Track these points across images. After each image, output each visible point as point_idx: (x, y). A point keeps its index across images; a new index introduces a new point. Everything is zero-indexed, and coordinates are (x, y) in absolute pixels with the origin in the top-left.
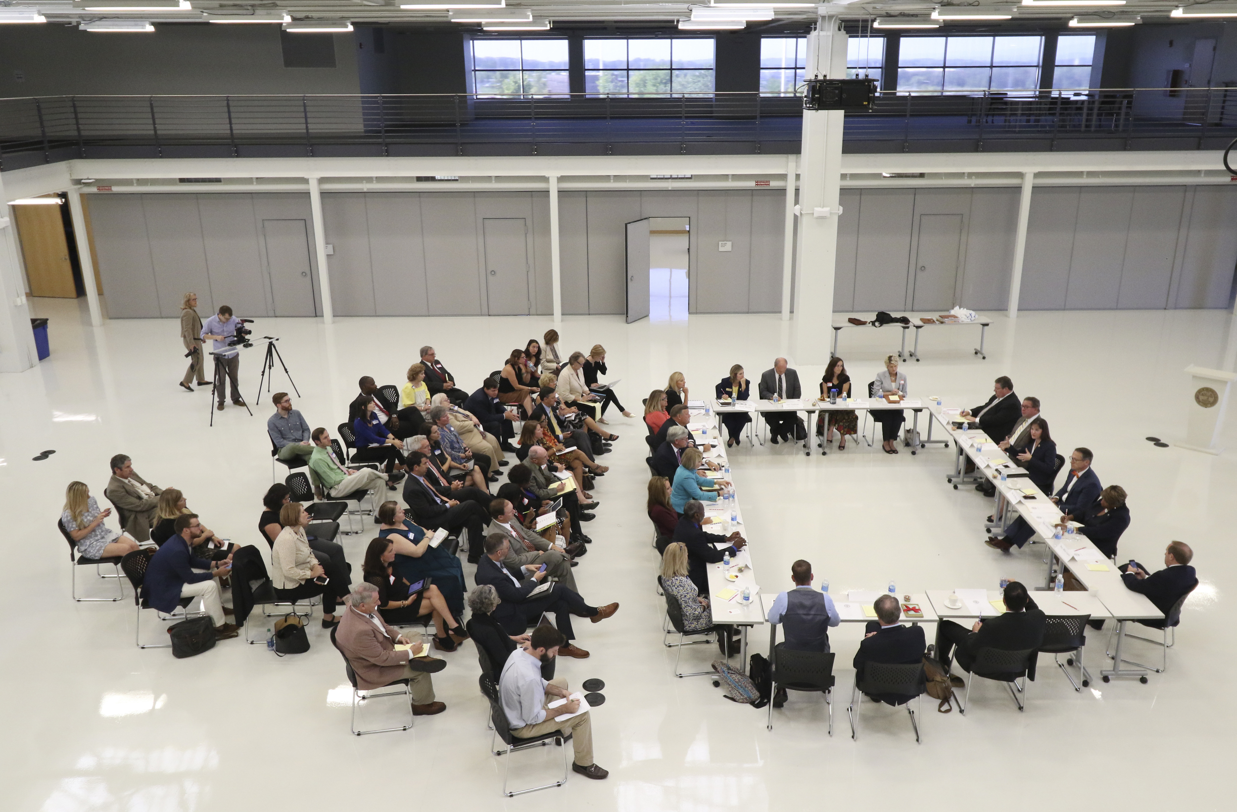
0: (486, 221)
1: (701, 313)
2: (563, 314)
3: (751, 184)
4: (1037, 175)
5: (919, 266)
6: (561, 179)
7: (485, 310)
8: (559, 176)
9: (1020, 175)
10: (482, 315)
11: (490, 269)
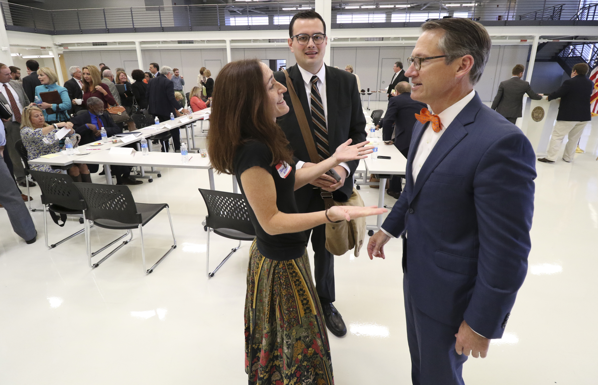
0: (206, 61)
5: (382, 81)
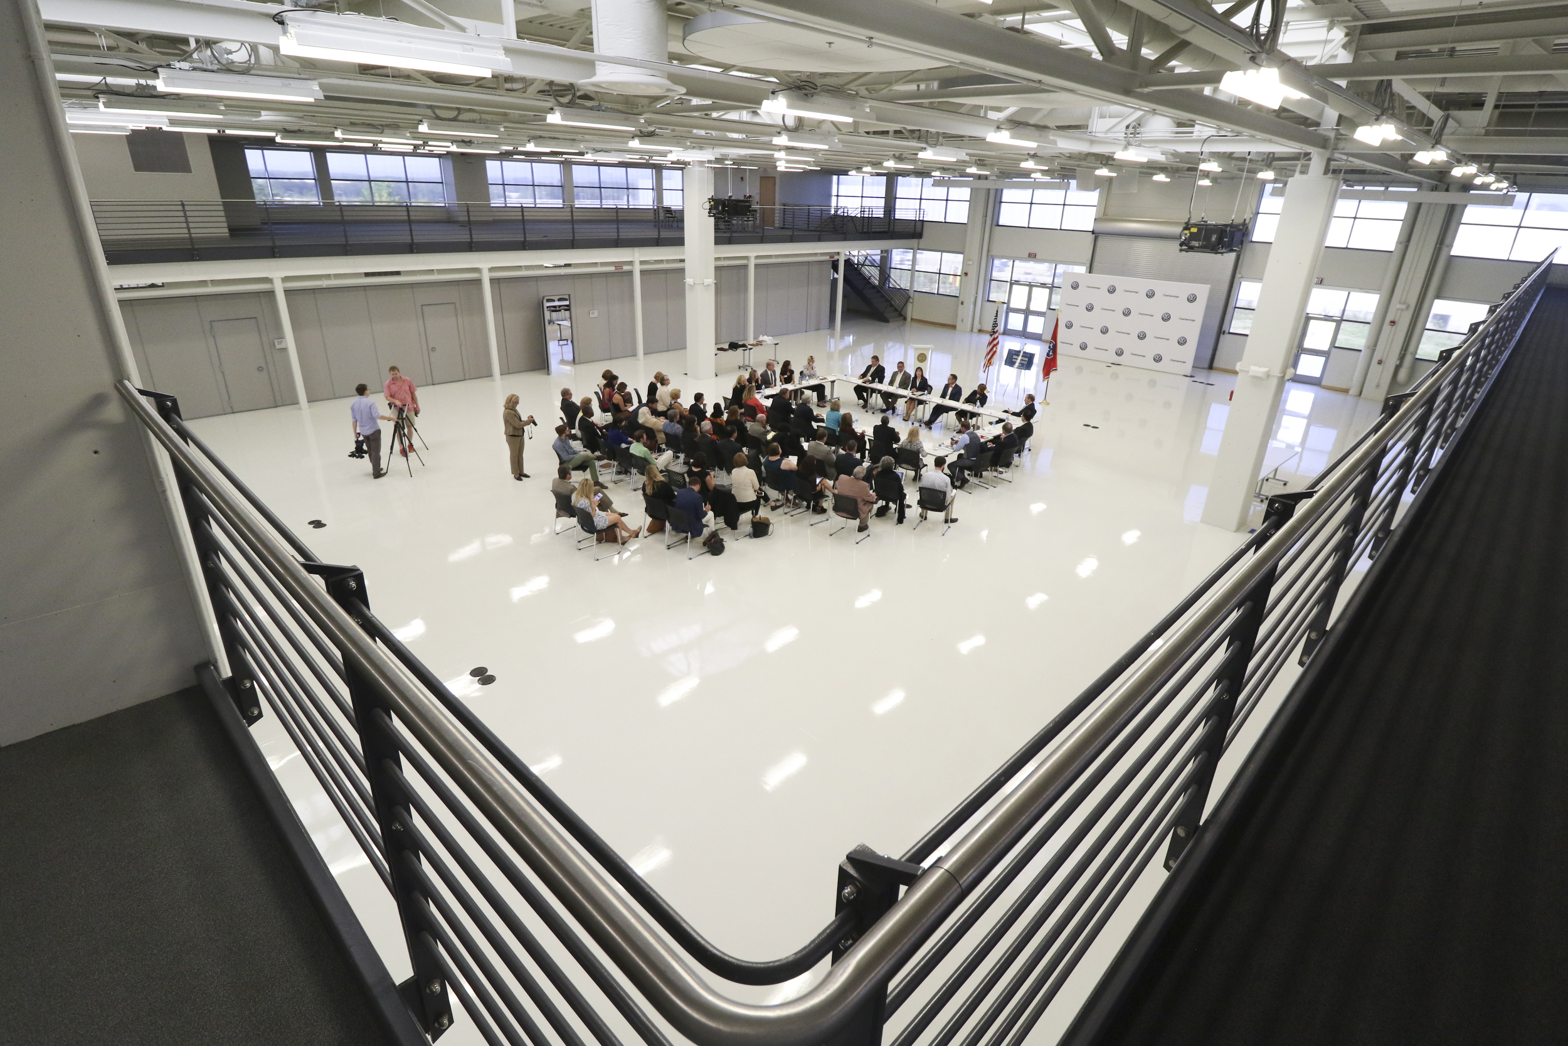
0: (424, 307)
1: (583, 363)
2: (501, 375)
3: (612, 269)
4: (757, 257)
6: (492, 269)
7: (430, 381)
8: (490, 267)
9: (747, 258)
10: (427, 385)
11: (431, 346)
